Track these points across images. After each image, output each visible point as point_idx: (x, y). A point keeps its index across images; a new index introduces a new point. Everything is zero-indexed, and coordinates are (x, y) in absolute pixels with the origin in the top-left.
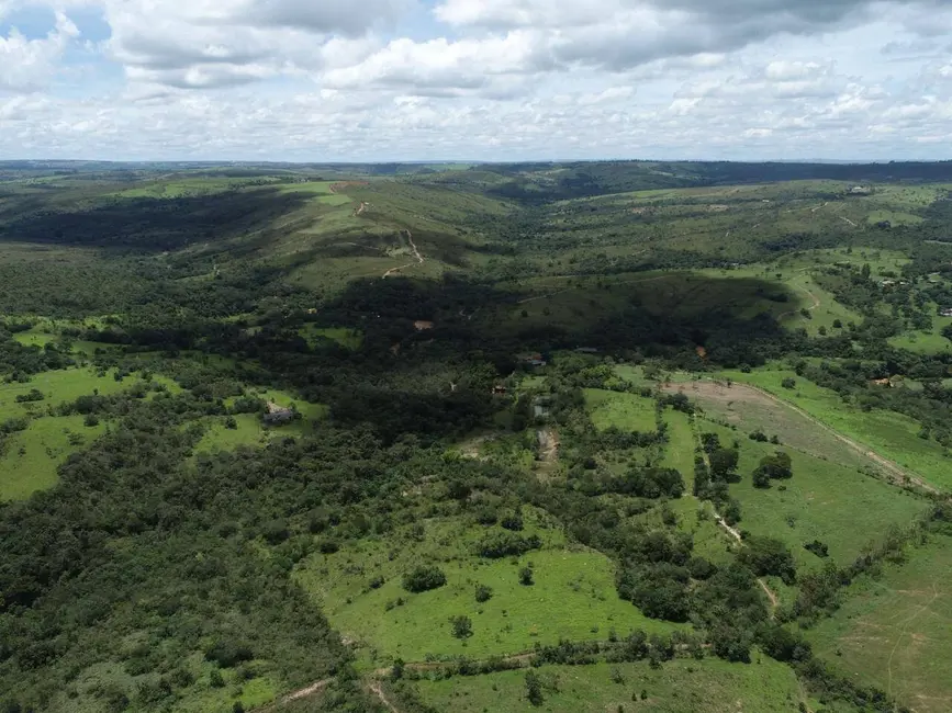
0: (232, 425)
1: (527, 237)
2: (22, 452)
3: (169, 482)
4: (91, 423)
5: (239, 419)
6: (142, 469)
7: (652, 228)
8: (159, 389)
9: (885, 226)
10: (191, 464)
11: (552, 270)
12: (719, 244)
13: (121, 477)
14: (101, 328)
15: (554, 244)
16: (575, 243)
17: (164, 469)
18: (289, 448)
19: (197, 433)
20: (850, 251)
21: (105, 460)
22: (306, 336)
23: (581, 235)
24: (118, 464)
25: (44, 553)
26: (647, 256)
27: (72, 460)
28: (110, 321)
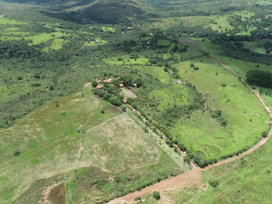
0: (89, 43)
1: (162, 7)
2: (55, 43)
3: (80, 50)
4: (65, 40)
5: (91, 42)
6: (75, 48)
7: (196, 5)
8: (75, 36)
9: (258, 5)
10: (83, 48)
11: (164, 15)
12: (211, 10)
13: (72, 48)
14: (59, 25)
15: (168, 8)
16: (173, 8)
17: (78, 48)
18: (100, 46)
19: (83, 43)
20: (240, 12)
21: (69, 45)
22: (103, 29)
23: (176, 6)
24: (71, 46)
25: (63, 56)
26: (190, 12)
27: (64, 45)
28: (61, 24)
